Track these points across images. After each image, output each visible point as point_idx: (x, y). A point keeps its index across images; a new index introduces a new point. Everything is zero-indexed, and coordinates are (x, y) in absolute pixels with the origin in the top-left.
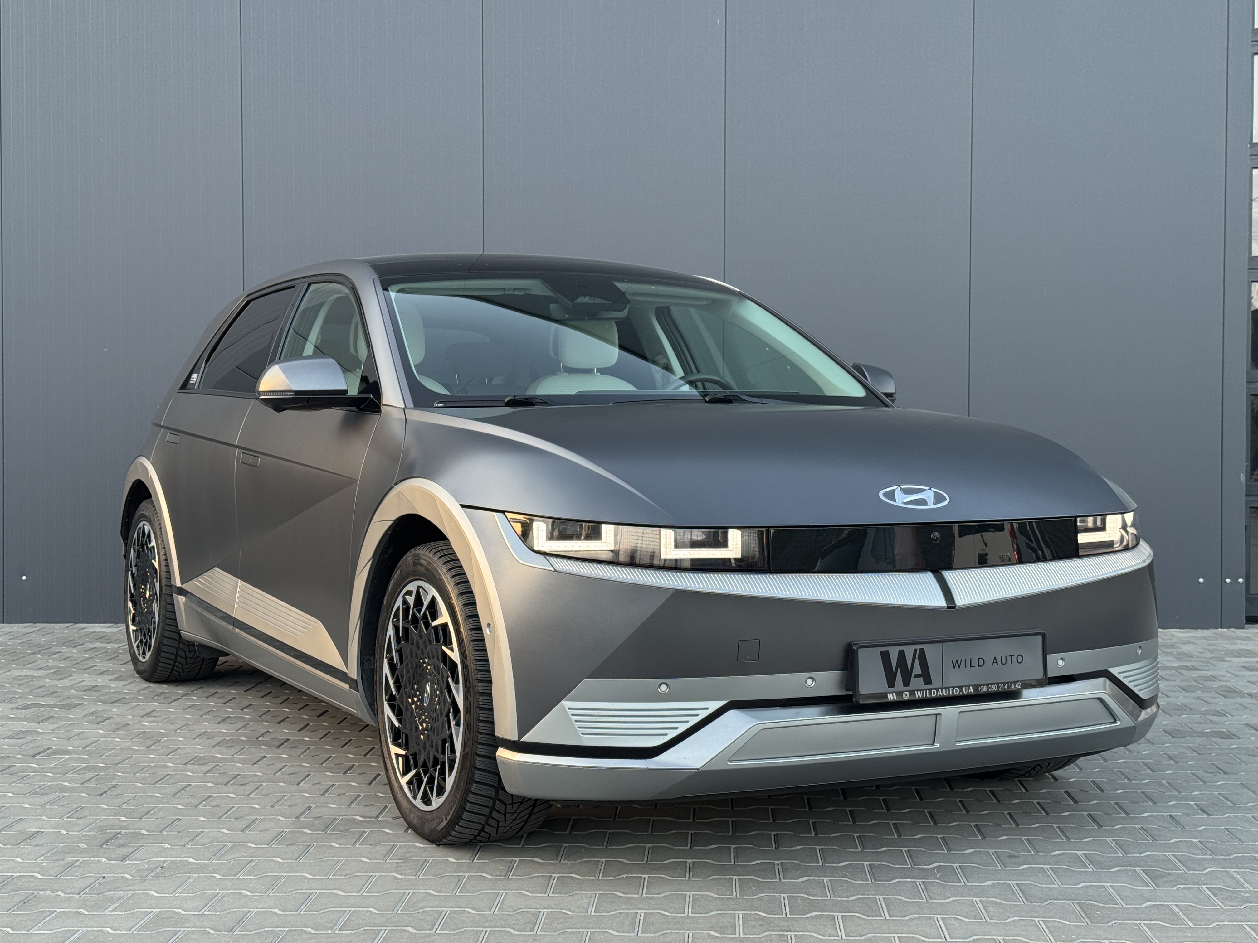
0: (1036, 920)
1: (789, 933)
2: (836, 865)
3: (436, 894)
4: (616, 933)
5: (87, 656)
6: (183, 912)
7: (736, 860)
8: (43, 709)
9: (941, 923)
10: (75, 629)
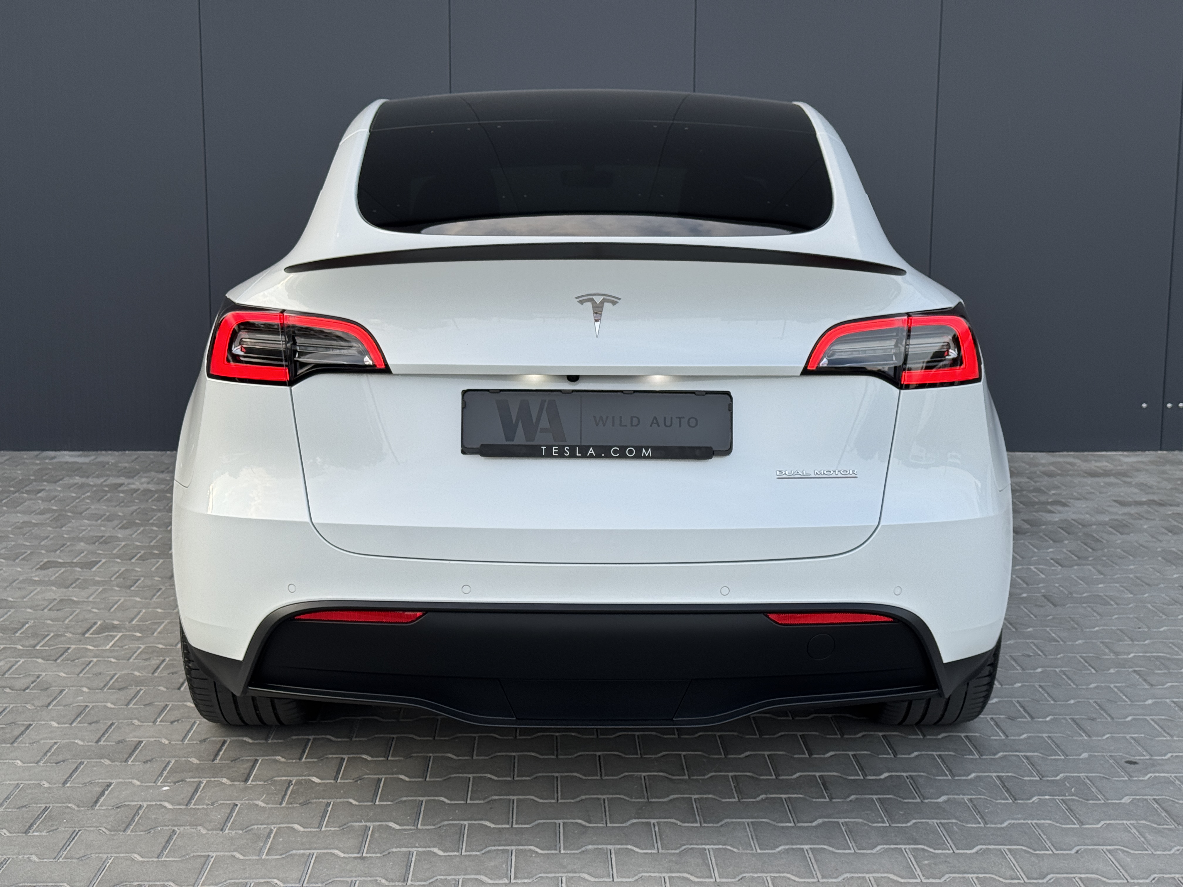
1: (970, 876)
2: (964, 778)
3: (587, 825)
4: (797, 879)
5: (74, 495)
6: (342, 855)
8: (63, 569)
9: (1111, 857)
10: (45, 458)
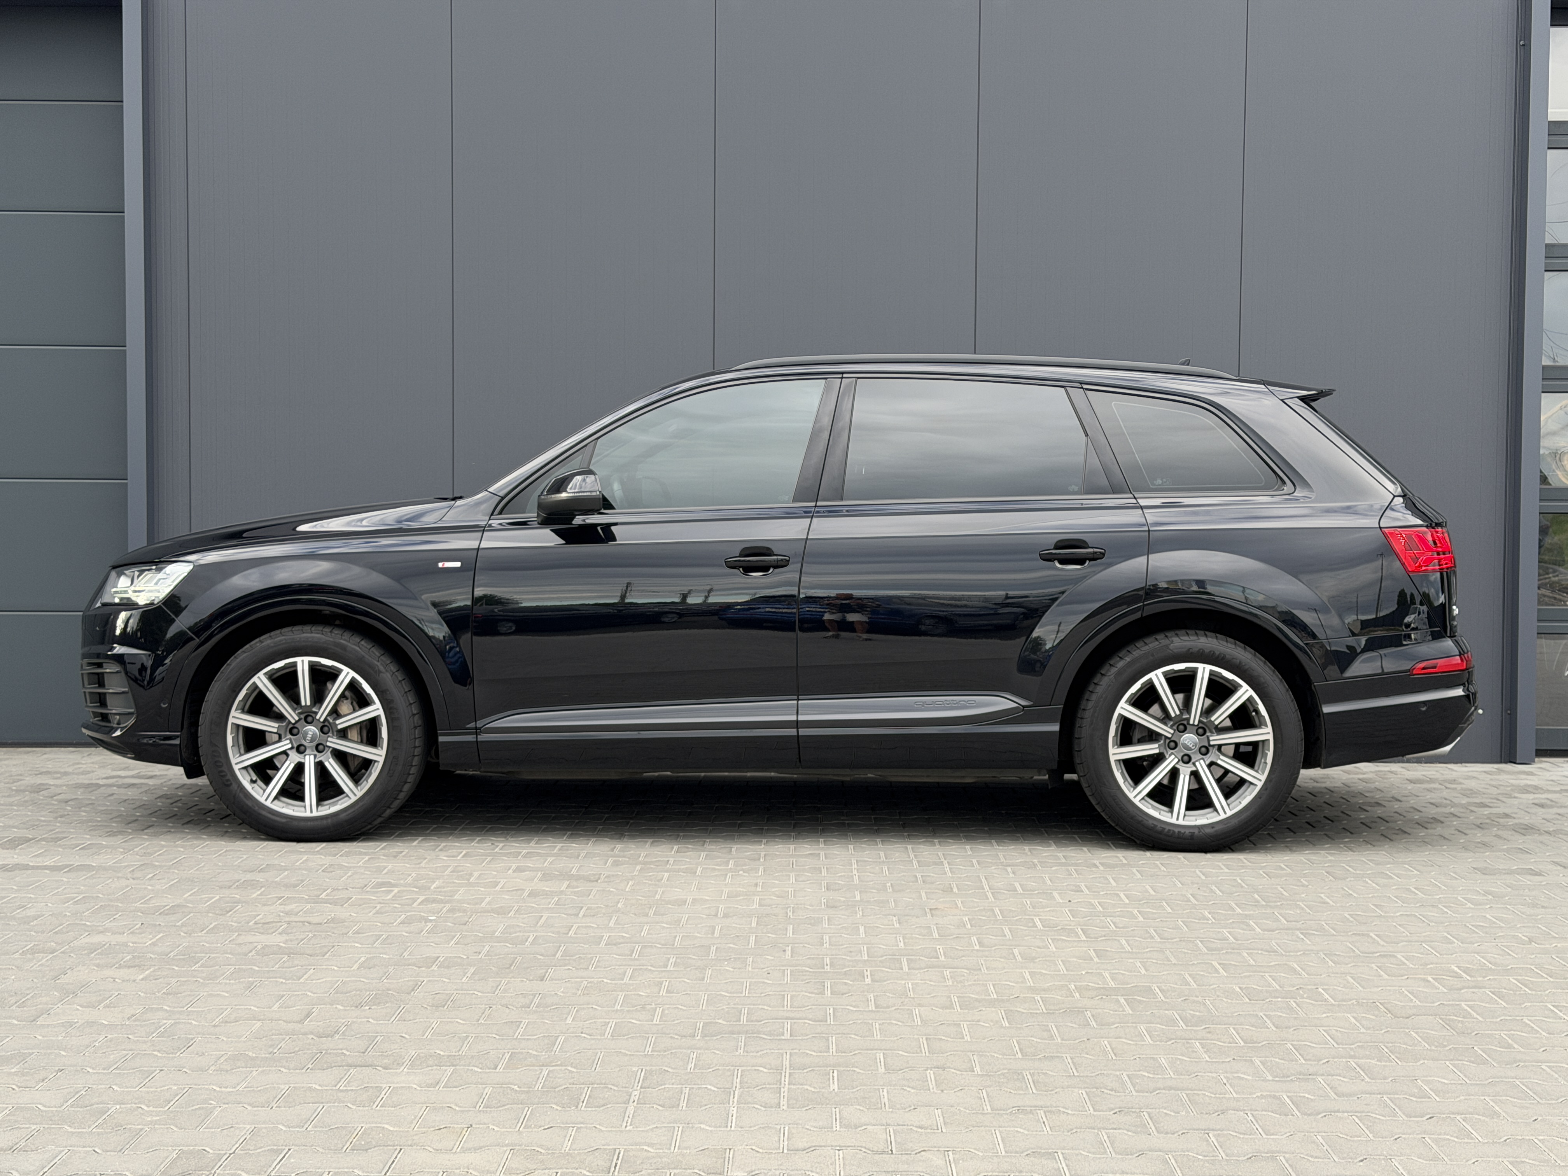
0: (1407, 1031)
7: (1113, 983)
